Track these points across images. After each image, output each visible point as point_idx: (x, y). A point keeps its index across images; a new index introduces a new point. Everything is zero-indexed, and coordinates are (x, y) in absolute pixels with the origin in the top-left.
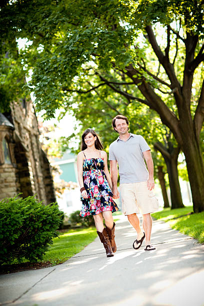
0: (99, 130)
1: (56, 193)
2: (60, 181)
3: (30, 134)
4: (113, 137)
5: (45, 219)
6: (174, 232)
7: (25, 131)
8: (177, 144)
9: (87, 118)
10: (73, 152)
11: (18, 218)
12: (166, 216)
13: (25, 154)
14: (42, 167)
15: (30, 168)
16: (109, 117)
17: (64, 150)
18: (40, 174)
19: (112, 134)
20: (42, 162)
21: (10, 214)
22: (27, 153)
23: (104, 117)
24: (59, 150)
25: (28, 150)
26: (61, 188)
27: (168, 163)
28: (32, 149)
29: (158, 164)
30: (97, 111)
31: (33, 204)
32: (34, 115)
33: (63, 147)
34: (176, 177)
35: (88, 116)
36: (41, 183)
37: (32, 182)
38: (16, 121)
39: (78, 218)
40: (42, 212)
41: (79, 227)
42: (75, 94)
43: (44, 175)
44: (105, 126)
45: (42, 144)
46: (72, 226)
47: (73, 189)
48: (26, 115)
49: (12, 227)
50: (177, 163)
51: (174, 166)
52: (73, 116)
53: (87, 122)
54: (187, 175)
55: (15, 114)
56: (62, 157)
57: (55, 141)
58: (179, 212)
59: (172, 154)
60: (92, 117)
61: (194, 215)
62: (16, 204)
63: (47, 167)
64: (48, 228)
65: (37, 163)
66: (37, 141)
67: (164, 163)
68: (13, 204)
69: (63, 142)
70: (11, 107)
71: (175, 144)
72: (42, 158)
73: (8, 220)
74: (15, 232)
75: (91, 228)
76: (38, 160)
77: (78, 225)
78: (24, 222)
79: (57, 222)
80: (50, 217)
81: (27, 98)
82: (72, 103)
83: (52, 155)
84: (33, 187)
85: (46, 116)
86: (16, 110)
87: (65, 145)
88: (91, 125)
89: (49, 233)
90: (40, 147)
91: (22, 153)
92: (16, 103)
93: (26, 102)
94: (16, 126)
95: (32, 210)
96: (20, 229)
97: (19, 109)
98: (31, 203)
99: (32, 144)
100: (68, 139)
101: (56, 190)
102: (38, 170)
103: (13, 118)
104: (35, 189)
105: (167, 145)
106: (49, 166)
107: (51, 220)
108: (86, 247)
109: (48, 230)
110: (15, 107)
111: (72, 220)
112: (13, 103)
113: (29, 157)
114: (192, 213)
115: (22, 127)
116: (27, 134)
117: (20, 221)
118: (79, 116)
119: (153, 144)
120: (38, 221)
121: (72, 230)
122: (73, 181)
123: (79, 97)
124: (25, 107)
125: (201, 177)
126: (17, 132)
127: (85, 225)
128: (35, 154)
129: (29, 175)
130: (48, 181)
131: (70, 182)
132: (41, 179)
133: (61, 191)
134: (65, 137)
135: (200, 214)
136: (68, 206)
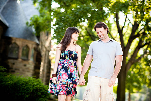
5: (43, 92)
7: (44, 47)
11: (31, 87)
13: (41, 58)
15: (41, 66)
18: (45, 70)
21: (27, 84)
25: (43, 57)
31: (40, 83)
32: (50, 41)
36: (45, 75)
37: (40, 73)
40: (43, 88)
43: (47, 71)
48: (47, 40)
49: (27, 91)
62: (31, 81)
64: (43, 96)
65: (46, 65)
68: (30, 80)
73: (26, 87)
74: (27, 94)
76: (46, 63)
78: (33, 90)
80: (46, 92)
89: (43, 99)
90: (49, 57)
93: (49, 33)
94: (41, 44)
95: (38, 86)
96: (30, 93)
98: (38, 82)
102: (45, 68)
106: (50, 67)
107: (46, 93)
109: (43, 98)
113: (42, 60)
115: (43, 45)
117: (31, 89)
120: (40, 92)
124: (47, 35)
129: (39, 69)
132: (45, 73)
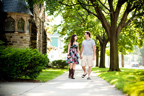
0: (72, 25)
1: (47, 50)
2: (50, 45)
3: (40, 21)
4: (78, 29)
5: (41, 60)
6: (99, 78)
7: (38, 19)
8: (107, 38)
9: (68, 18)
10: (58, 33)
11: (29, 57)
12: (96, 70)
13: (36, 29)
14: (43, 37)
15: (37, 36)
16: (78, 20)
17: (55, 31)
18: (41, 40)
19: (78, 28)
20: (44, 35)
21: (25, 55)
22: (37, 29)
23: (76, 19)
24: (52, 31)
25: (38, 28)
26: (50, 48)
27: (101, 46)
28: (40, 28)
29: (97, 45)
30: (73, 16)
31: (37, 52)
32: (44, 12)
33: (54, 30)
34: (104, 53)
35: (69, 17)
36: (41, 44)
37: (37, 43)
38: (35, 14)
39: (55, 64)
40: (40, 57)
41: (55, 68)
42: (65, 6)
43: (43, 41)
44: (76, 24)
45: (45, 27)
46: (52, 67)
47: (56, 50)
48: (40, 11)
49: (25, 61)
50: (105, 47)
51: (104, 48)
52: (62, 16)
53: (68, 20)
54: (109, 53)
55: (35, 10)
56: (53, 34)
57: (51, 26)
58: (103, 69)
59: (104, 42)
60: (70, 18)
61: (109, 72)
62: (29, 51)
63: (45, 38)
64: (41, 64)
65: (41, 35)
66: (43, 25)
67: (100, 46)
68: (27, 51)
69: (55, 27)
70: (34, 7)
71: (106, 38)
72: (44, 33)
73: (24, 58)
74: (26, 64)
75: (60, 69)
76: (42, 33)
77: (55, 67)
78: (31, 60)
79: (46, 62)
80: (43, 60)
81: (42, 3)
82: (62, 10)
83: (49, 32)
84: (37, 45)
85: (49, 13)
86: (36, 8)
87: (55, 29)
88: (69, 22)
89: (42, 67)
90: (44, 27)
91: (35, 29)
92: (36, 5)
93: (41, 5)
94: (35, 16)
95: (36, 55)
96: (28, 63)
97: (37, 8)
98: (36, 52)
99: (40, 26)
100: (57, 26)
101: (47, 49)
102: (41, 38)
103: (34, 12)
104: (38, 47)
105: (103, 37)
106: (46, 37)
107: (44, 62)
108: (57, 77)
109: (41, 66)
110: (36, 7)
111: (52, 64)
112: (35, 5)
113: (38, 31)
114: (108, 71)
115: (37, 17)
116: (39, 20)
117: (29, 59)
118: (65, 17)
119: (96, 36)
120: (38, 60)
121: (52, 69)
122: (56, 46)
123: (66, 8)
124: (40, 8)
125: (116, 55)
126: (34, 18)
127: (58, 67)
128: (41, 30)
129: (36, 39)
130: (44, 44)
131: (55, 47)
132: (41, 42)
133: (50, 50)
134: (56, 25)
135: (112, 72)
136: (51, 57)
